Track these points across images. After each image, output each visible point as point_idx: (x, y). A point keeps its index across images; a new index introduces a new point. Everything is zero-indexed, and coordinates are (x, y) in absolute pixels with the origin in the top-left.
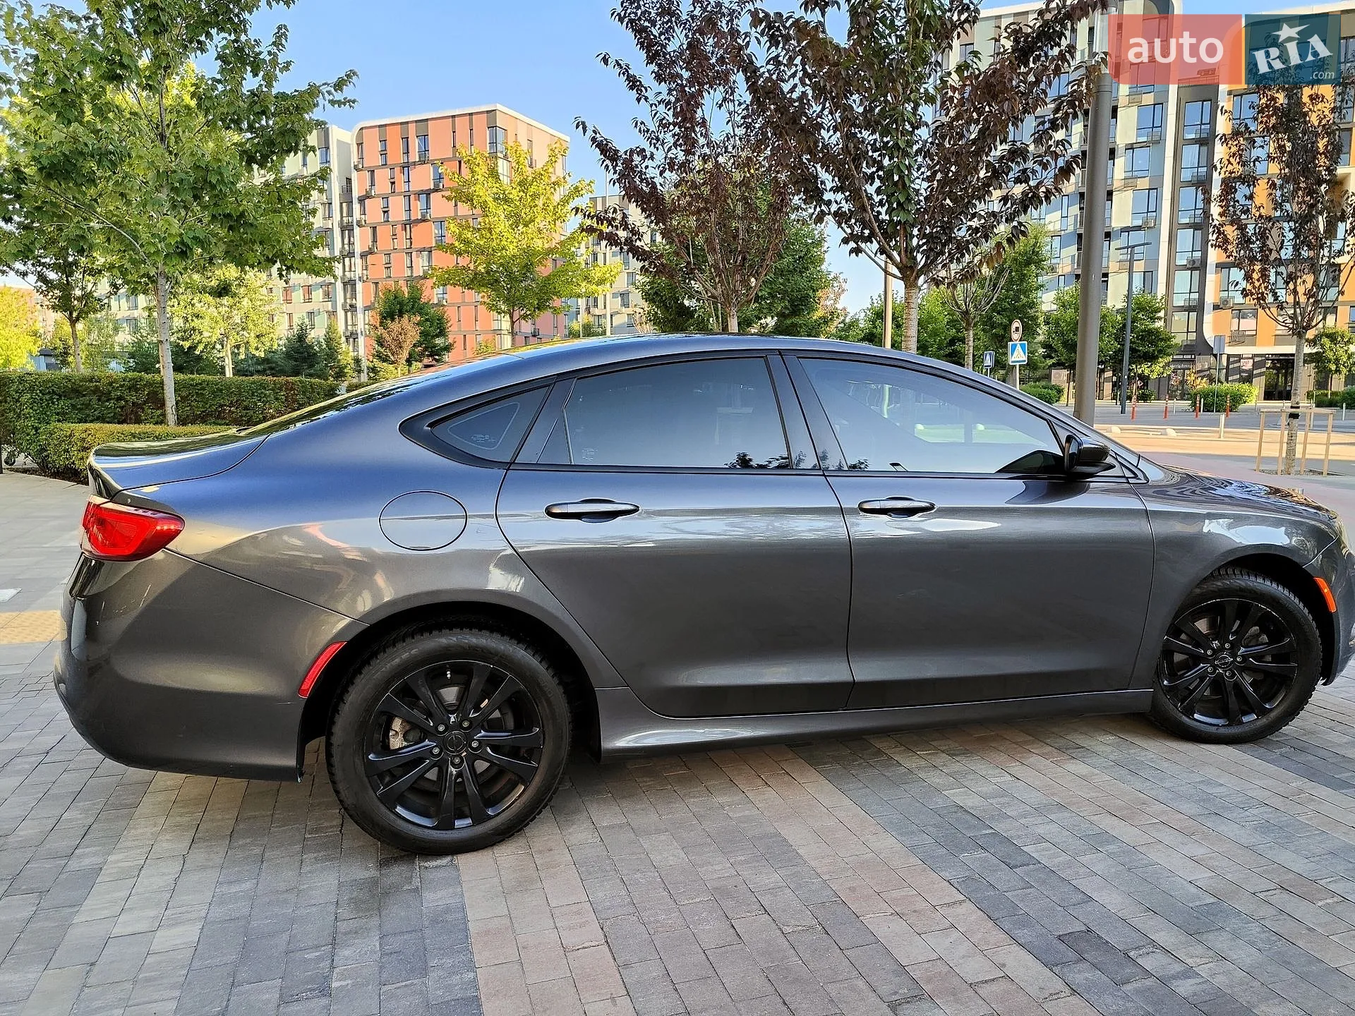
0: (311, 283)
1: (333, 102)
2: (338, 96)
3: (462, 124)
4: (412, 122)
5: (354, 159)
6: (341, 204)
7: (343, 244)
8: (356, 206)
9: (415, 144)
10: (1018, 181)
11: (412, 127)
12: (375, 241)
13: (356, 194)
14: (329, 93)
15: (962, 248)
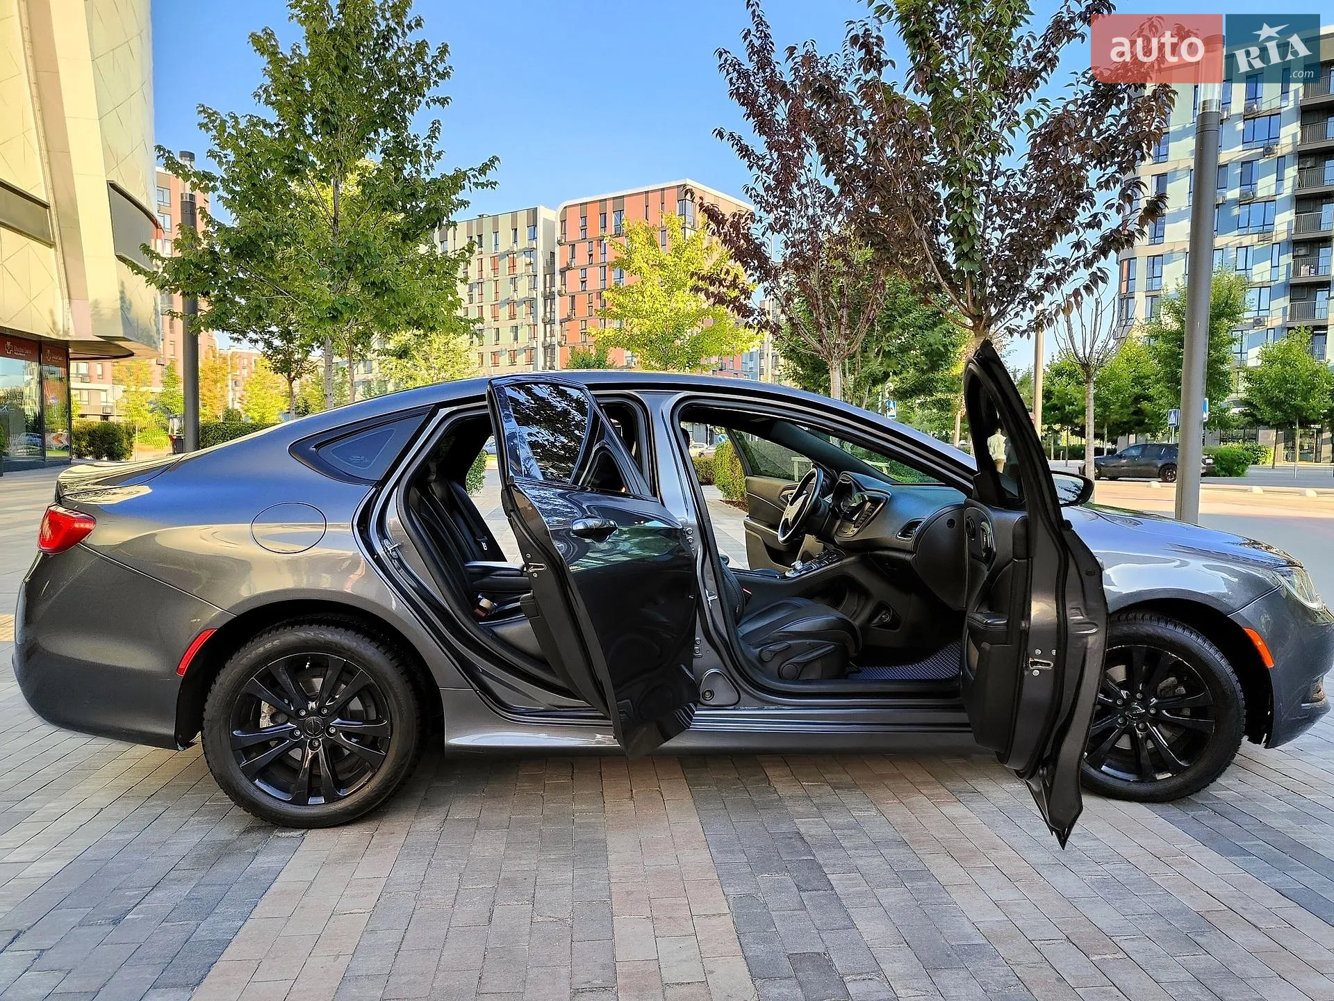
0: (516, 348)
1: (476, 185)
2: (482, 179)
3: (654, 200)
4: (609, 199)
5: (558, 235)
6: (545, 276)
7: (545, 312)
8: (558, 277)
9: (612, 219)
10: (1090, 225)
11: (610, 204)
12: (573, 308)
13: (558, 267)
14: (474, 176)
15: (1036, 297)
